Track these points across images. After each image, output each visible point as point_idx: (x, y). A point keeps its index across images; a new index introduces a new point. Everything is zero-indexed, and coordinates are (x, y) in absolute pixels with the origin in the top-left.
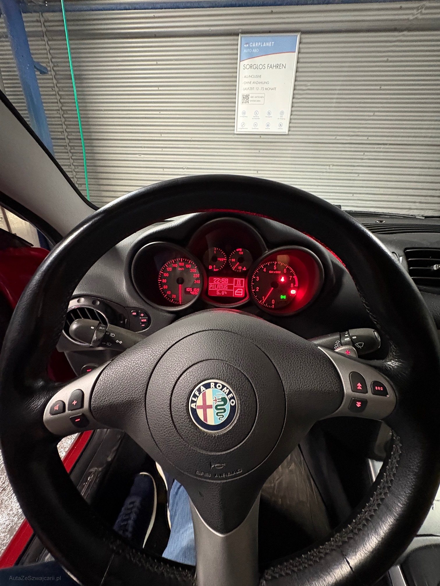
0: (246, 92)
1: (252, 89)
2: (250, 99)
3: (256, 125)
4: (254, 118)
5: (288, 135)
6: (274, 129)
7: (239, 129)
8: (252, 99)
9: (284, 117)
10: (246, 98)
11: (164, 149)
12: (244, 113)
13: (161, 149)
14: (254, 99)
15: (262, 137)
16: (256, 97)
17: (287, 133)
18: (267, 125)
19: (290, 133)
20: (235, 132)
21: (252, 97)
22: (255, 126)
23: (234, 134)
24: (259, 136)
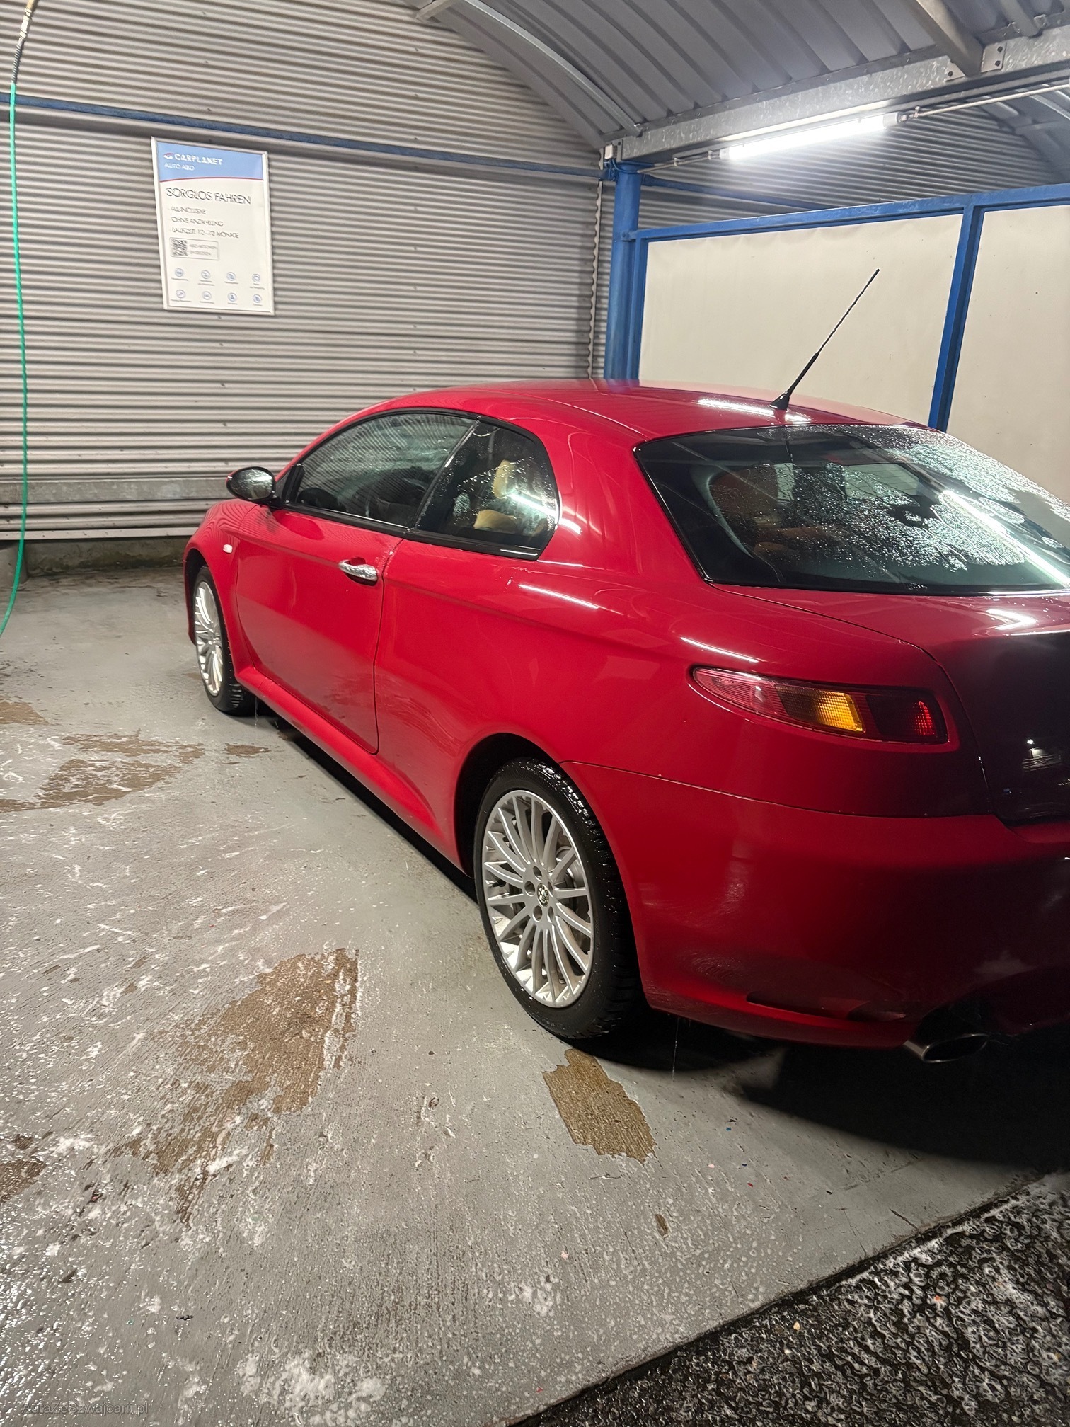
0: (180, 236)
1: (190, 231)
2: (189, 248)
3: (207, 295)
4: (202, 282)
5: (275, 316)
6: (243, 305)
7: (172, 299)
8: (194, 249)
9: (261, 284)
10: (180, 246)
12: (179, 273)
14: (198, 249)
15: (223, 317)
16: (201, 247)
17: (272, 312)
18: (230, 296)
19: (278, 313)
20: (166, 307)
21: (192, 246)
22: (207, 298)
23: (164, 310)
24: (215, 317)
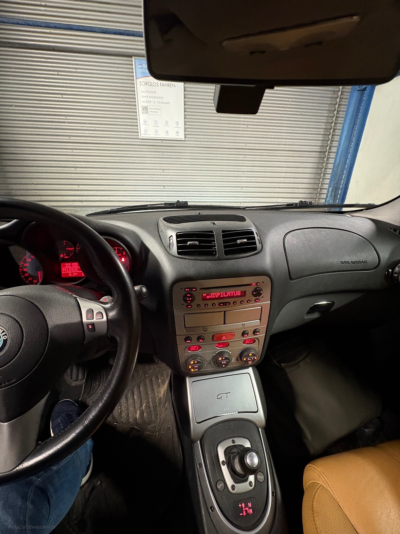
0: (145, 104)
1: (149, 102)
2: (149, 110)
3: (156, 131)
4: (154, 126)
5: (184, 141)
6: (172, 136)
7: (142, 134)
8: (151, 110)
9: (179, 126)
10: (145, 108)
11: (74, 151)
12: (145, 122)
13: (70, 151)
14: (153, 110)
15: (164, 141)
17: (184, 139)
18: (166, 132)
19: (186, 139)
20: (140, 137)
21: (150, 109)
22: (156, 133)
23: (139, 139)
24: (161, 141)
